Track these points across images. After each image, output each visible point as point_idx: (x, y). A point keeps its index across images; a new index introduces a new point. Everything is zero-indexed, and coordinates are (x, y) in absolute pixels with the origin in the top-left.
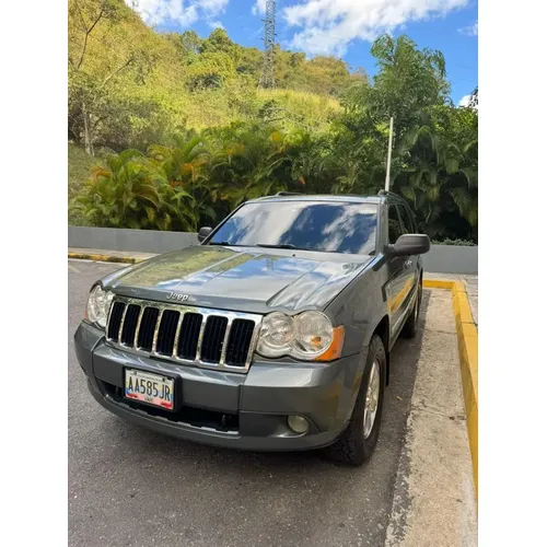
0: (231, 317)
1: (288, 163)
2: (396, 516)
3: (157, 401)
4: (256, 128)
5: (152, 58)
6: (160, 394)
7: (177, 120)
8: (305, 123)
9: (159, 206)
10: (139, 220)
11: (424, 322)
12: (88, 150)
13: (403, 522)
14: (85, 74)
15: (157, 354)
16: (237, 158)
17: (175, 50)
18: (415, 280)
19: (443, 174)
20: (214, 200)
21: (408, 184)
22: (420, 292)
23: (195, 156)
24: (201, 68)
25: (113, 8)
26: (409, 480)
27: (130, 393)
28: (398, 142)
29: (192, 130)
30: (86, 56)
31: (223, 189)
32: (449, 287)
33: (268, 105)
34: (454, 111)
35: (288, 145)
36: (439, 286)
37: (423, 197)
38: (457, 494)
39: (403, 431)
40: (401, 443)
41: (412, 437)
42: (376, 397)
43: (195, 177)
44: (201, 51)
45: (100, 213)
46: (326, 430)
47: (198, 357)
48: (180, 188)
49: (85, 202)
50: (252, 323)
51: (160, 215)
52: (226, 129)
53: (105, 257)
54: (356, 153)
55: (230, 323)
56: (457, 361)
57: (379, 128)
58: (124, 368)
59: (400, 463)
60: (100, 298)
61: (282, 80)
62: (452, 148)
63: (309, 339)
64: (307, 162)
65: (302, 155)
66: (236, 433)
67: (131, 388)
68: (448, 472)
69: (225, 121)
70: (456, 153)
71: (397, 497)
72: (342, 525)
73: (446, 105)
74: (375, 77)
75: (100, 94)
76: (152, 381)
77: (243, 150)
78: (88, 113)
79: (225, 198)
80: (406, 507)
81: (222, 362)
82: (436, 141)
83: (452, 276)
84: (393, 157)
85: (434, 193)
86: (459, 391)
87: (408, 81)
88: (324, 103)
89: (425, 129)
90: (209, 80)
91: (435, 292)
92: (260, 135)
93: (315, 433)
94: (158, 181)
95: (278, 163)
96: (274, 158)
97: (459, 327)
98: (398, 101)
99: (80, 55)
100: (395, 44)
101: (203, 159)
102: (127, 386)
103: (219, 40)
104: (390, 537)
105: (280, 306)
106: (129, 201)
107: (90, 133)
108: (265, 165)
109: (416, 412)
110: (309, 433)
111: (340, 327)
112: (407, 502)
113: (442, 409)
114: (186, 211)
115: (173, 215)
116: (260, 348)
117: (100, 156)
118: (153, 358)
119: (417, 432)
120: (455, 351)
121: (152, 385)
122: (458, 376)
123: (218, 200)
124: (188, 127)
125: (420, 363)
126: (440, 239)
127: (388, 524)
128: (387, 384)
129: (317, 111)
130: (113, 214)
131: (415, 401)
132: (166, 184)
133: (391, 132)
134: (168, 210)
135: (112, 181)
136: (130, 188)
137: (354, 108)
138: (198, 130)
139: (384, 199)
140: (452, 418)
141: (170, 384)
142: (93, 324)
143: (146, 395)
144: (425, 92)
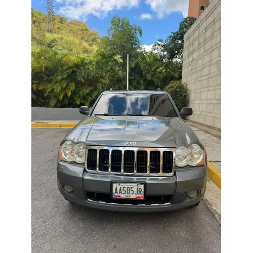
0: (162, 151)
1: (75, 72)
3: (133, 196)
6: (135, 192)
16: (46, 68)
19: (145, 80)
20: (35, 90)
21: (131, 84)
31: (39, 84)
33: (52, 41)
35: (74, 63)
50: (171, 152)
55: (162, 154)
57: (116, 58)
58: (112, 183)
61: (57, 30)
62: (148, 69)
64: (85, 72)
65: (82, 68)
66: (169, 203)
67: (116, 192)
70: (150, 71)
76: (130, 187)
77: (50, 64)
79: (41, 88)
81: (161, 172)
82: (142, 66)
85: (142, 88)
87: (127, 38)
88: (81, 43)
89: (137, 60)
95: (69, 71)
96: (67, 69)
100: (121, 20)
102: (114, 191)
108: (62, 72)
121: (130, 189)
123: (37, 89)
141: (142, 187)
142: (71, 163)
143: (126, 194)
144: (134, 43)
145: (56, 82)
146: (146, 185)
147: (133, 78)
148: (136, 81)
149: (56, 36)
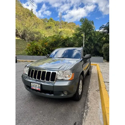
0: (51, 72)
1: (65, 42)
2: (86, 111)
3: (37, 89)
4: (58, 36)
5: (38, 24)
6: (38, 87)
7: (43, 35)
8: (68, 35)
9: (40, 51)
10: (36, 54)
11: (91, 72)
12: (27, 41)
13: (87, 112)
14: (26, 27)
15: (37, 79)
17: (43, 22)
18: (89, 64)
19: (94, 44)
20: (51, 50)
21: (88, 46)
22: (90, 66)
23: (47, 42)
24: (48, 25)
25: (31, 14)
26: (88, 103)
27: (32, 87)
28: (85, 38)
29: (46, 37)
30: (26, 23)
31: (52, 48)
32: (96, 65)
33: (61, 32)
34: (96, 32)
35: (64, 39)
36: (94, 65)
37: (91, 48)
38: (98, 106)
39: (87, 93)
40: (87, 96)
41: (89, 95)
42: (81, 87)
43: (47, 45)
44: (48, 22)
45: (29, 53)
46: (71, 94)
47: (45, 80)
48: (44, 48)
49: (26, 51)
50: (56, 73)
51: (40, 53)
52: (53, 36)
53: (30, 61)
54: (78, 40)
55: (51, 73)
56: (98, 79)
57: (82, 35)
58: (31, 82)
59: (87, 100)
60: (27, 69)
61: (63, 27)
62: (96, 39)
63: (67, 76)
64: (68, 42)
65: (67, 41)
66: (53, 95)
67: (32, 86)
68: (96, 101)
69: (53, 35)
70: (96, 40)
71: (86, 107)
72: (75, 113)
73: (94, 31)
74: (81, 26)
75: (29, 30)
76: (36, 85)
77: (56, 40)
78: (27, 34)
79: (53, 49)
80: (88, 109)
81: (50, 81)
82: (92, 37)
83: (96, 63)
84: (84, 41)
85: (93, 47)
86: (98, 85)
87: (87, 26)
88: (71, 31)
89: (90, 35)
90: (49, 27)
91: (93, 66)
92: (59, 37)
93: (69, 94)
94: (40, 46)
96: (62, 41)
97: (98, 73)
98: (85, 30)
99: (25, 23)
100: (84, 19)
101: (48, 42)
102: (31, 86)
103: (51, 20)
104: (84, 115)
105: (61, 69)
106: (34, 50)
107: (27, 38)
108: (60, 43)
109: (90, 90)
110: (68, 94)
111: (73, 73)
112: (88, 108)
113: (95, 89)
114: (45, 52)
115: (43, 53)
116: (58, 78)
117: (29, 42)
118: (37, 80)
119: (90, 94)
120: (97, 77)
122: (98, 82)
123: (51, 49)
124: (46, 36)
125: (91, 80)
126: (94, 56)
127: (84, 112)
128: (84, 84)
129: (70, 32)
130: (31, 53)
131: (90, 87)
132: (41, 47)
133: (84, 36)
134: (42, 52)
135: (31, 47)
136: (34, 48)
137: (77, 32)
138: (47, 37)
139: (82, 48)
140: (97, 91)
142: (25, 74)
143: (35, 88)
144: (90, 28)
145: (58, 47)
146: (41, 85)
147: (89, 43)
148: (90, 44)
149: (62, 29)
